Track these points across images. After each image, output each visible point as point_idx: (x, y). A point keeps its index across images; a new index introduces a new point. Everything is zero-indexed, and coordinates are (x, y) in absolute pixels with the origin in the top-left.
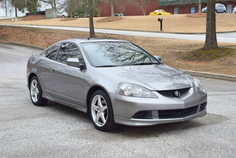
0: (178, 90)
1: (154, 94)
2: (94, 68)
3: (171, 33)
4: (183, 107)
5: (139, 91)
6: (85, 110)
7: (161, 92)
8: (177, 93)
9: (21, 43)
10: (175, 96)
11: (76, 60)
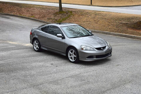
0: (102, 47)
1: (94, 49)
2: (68, 38)
3: (98, 6)
4: (104, 54)
5: (88, 48)
6: (65, 55)
7: (97, 49)
8: (102, 48)
9: (12, 14)
10: (101, 50)
11: (61, 35)
